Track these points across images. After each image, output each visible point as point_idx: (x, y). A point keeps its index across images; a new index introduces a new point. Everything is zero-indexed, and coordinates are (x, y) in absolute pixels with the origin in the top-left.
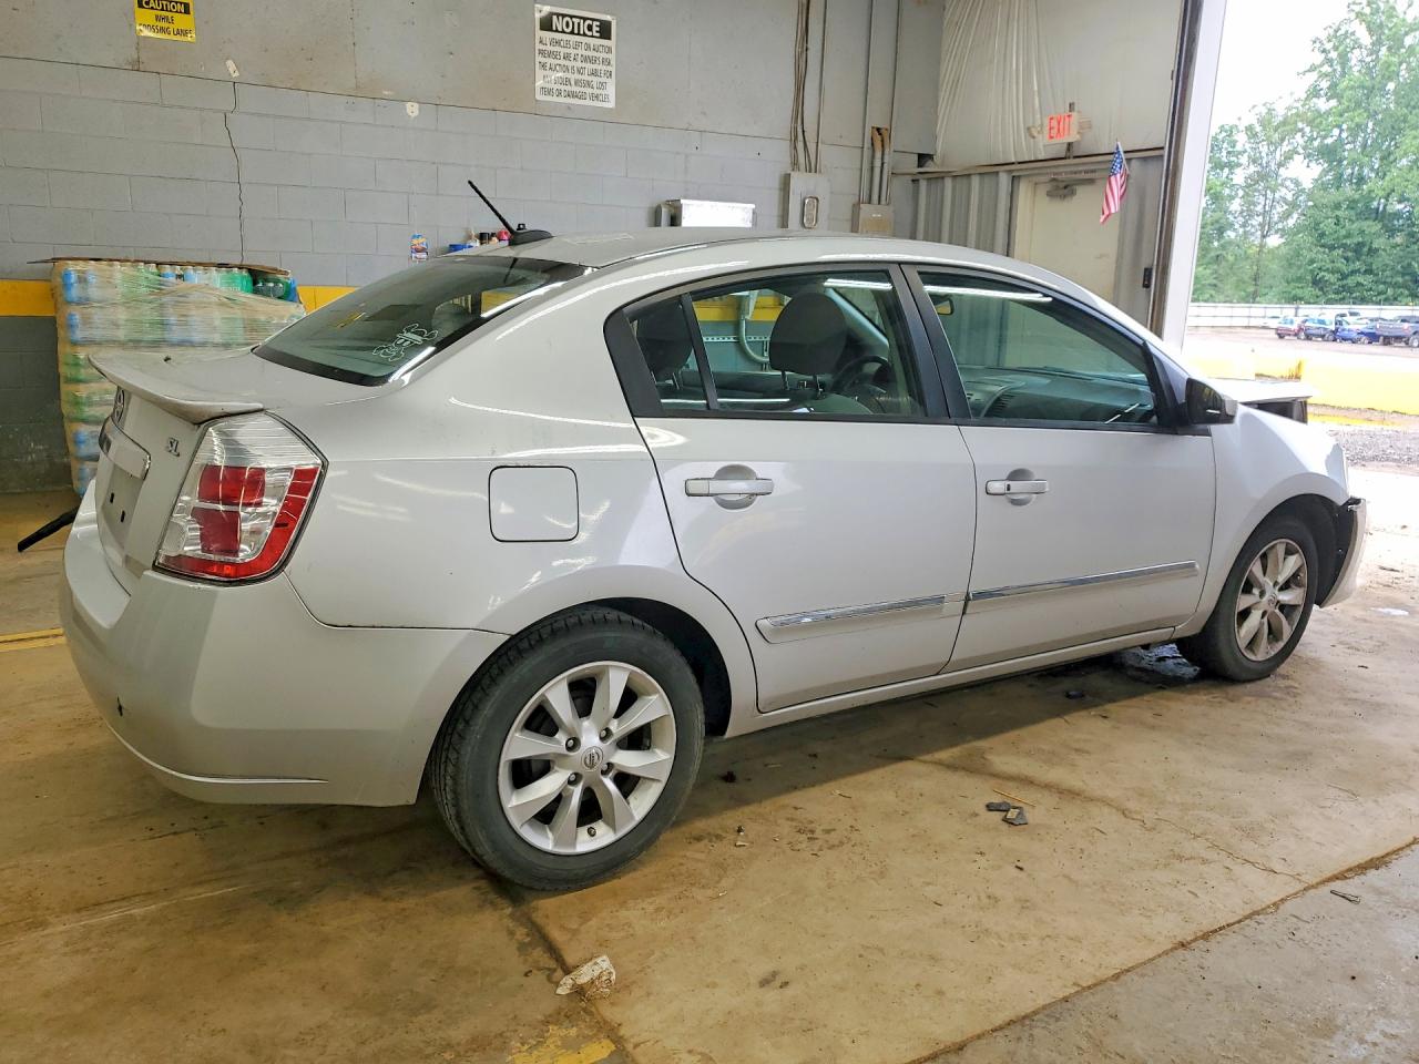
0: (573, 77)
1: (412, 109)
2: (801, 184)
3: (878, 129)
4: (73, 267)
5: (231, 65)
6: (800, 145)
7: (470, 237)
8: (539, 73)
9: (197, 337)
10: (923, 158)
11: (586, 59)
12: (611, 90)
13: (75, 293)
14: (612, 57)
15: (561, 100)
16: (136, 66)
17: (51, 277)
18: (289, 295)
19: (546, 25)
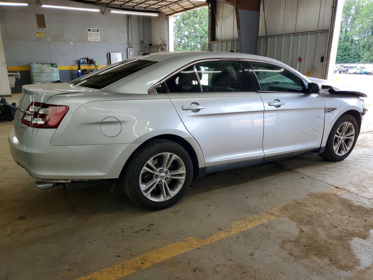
0: (94, 37)
1: (72, 43)
2: (129, 49)
3: (142, 41)
4: (32, 64)
5: (48, 39)
6: (129, 44)
7: (81, 59)
8: (89, 37)
9: (46, 72)
10: (150, 45)
11: (95, 35)
12: (99, 38)
13: (32, 67)
14: (99, 34)
15: (92, 40)
16: (37, 40)
17: (29, 66)
18: (57, 67)
19: (89, 30)
